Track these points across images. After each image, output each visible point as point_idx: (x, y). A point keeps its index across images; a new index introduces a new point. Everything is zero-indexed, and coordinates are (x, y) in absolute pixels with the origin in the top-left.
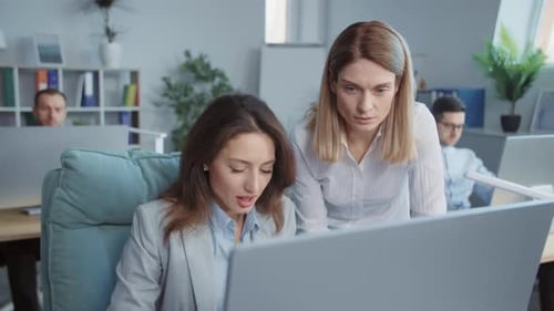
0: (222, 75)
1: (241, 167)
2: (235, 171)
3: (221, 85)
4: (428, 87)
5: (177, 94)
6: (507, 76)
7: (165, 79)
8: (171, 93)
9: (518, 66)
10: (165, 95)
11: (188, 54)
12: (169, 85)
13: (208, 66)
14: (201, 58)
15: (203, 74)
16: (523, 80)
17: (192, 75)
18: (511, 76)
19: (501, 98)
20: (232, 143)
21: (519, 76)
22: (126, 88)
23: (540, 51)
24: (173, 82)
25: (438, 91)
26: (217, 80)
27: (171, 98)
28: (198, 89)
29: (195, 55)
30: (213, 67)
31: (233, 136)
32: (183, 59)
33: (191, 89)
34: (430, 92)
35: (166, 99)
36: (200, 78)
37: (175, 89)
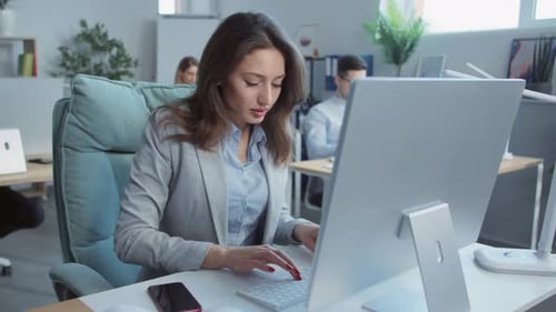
0: (119, 46)
1: (255, 80)
2: (250, 84)
3: (119, 55)
4: (321, 55)
5: (75, 63)
6: (394, 41)
7: (61, 49)
8: (68, 64)
9: (404, 32)
10: (64, 65)
11: (83, 24)
12: (66, 55)
13: (105, 35)
14: (97, 27)
15: (100, 43)
16: (408, 45)
17: (88, 46)
18: (398, 42)
19: (390, 62)
20: (248, 58)
21: (404, 42)
22: (22, 58)
23: (420, 20)
24: (70, 52)
25: (332, 57)
26: (114, 51)
27: (68, 68)
28: (95, 59)
29: (91, 25)
30: (110, 38)
31: (250, 52)
32: (79, 30)
33: (89, 60)
34: (323, 59)
35: (63, 70)
36: (97, 49)
37: (72, 60)
